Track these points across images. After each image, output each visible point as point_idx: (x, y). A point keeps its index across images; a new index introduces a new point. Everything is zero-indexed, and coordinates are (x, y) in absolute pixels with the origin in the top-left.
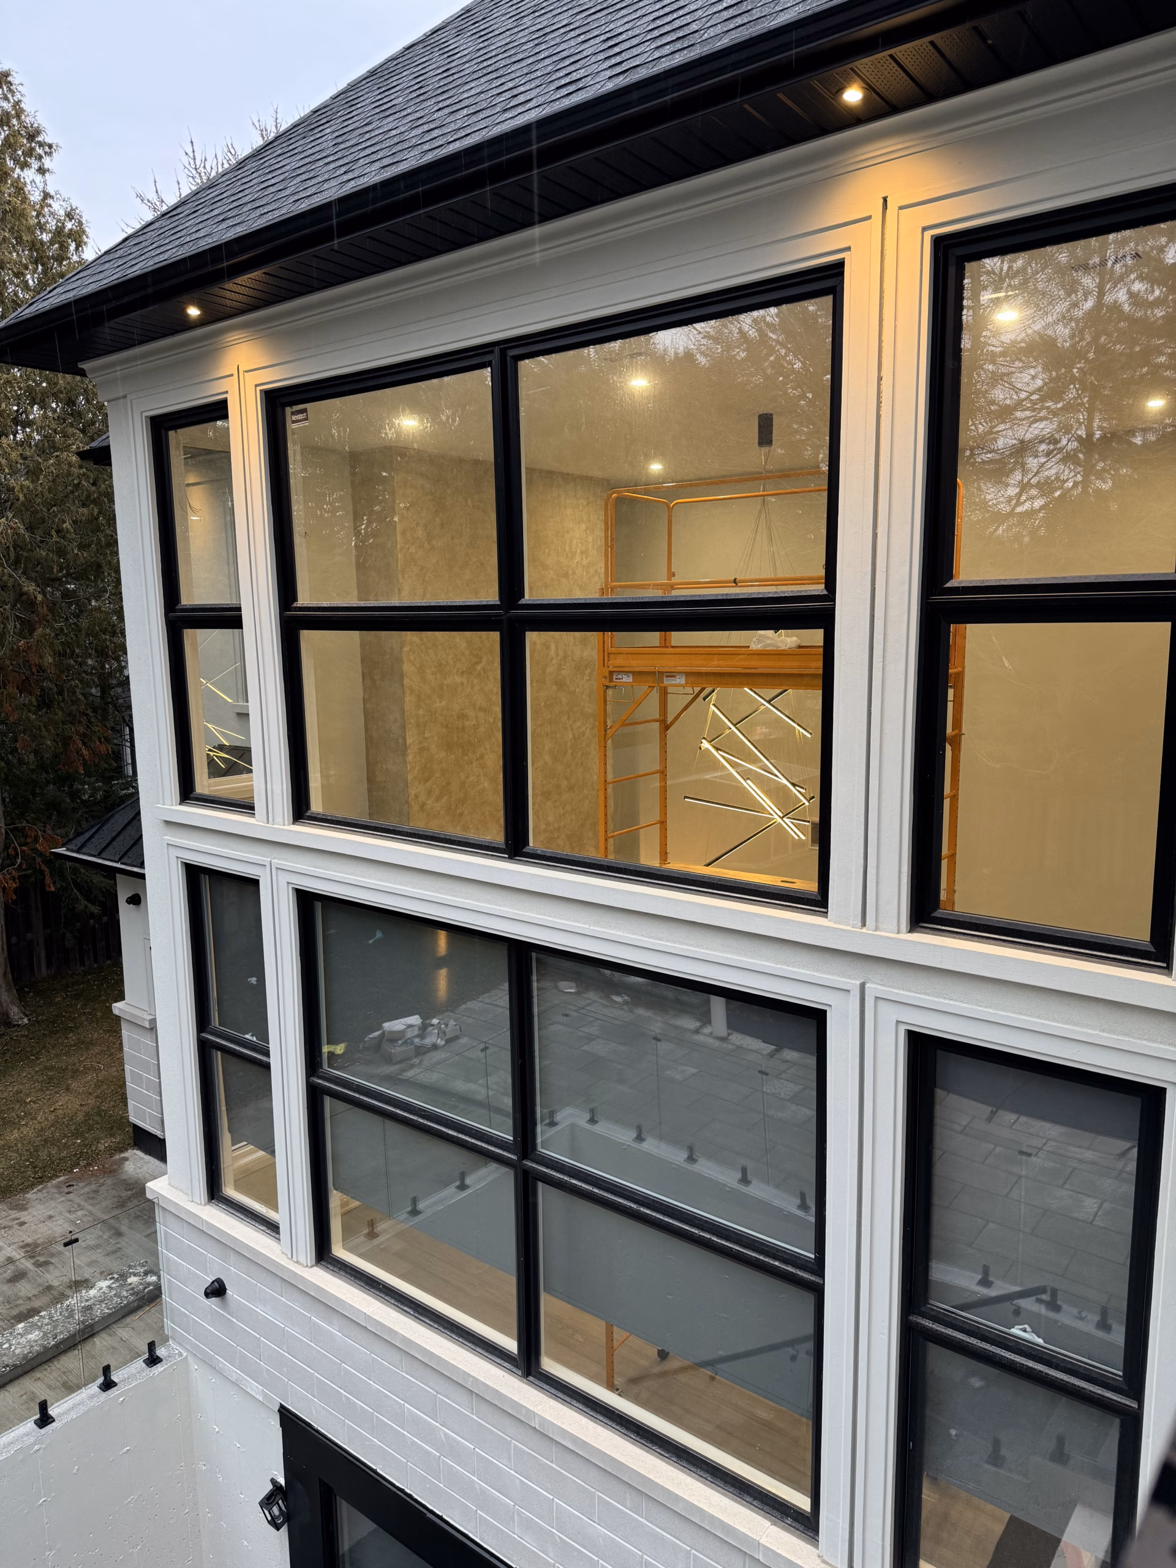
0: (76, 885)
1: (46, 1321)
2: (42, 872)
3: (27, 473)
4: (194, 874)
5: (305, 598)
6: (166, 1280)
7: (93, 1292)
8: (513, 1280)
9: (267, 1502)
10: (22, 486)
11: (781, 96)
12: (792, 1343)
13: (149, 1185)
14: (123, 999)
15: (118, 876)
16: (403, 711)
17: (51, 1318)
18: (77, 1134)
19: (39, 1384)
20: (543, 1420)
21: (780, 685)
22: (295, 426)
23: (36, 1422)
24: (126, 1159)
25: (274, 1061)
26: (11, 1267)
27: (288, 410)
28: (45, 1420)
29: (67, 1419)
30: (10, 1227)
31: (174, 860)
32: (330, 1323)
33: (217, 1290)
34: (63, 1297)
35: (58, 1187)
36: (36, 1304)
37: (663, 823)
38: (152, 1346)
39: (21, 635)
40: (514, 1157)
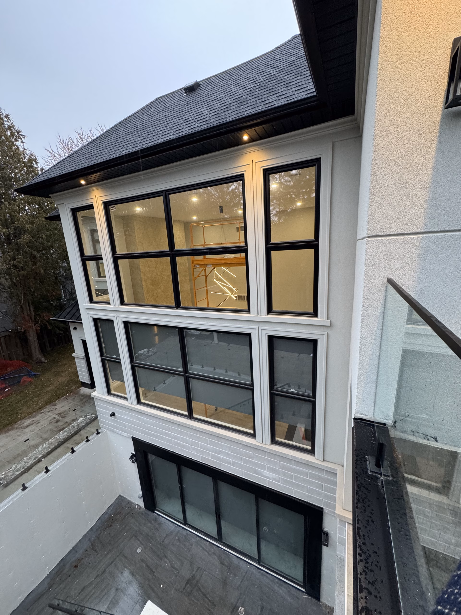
0: (55, 326)
1: (68, 430)
2: (46, 325)
3: (29, 223)
4: (95, 320)
5: (118, 252)
6: (99, 414)
7: (78, 421)
8: (185, 400)
9: (131, 458)
10: (30, 227)
11: (230, 137)
12: (248, 400)
13: (92, 394)
14: (75, 352)
15: (70, 323)
16: (141, 277)
17: (69, 429)
18: (66, 386)
19: (69, 444)
20: (195, 427)
21: (228, 266)
22: (112, 210)
23: (71, 453)
24: (81, 390)
25: (122, 361)
26: (55, 419)
27: (110, 207)
28: (73, 452)
29: (79, 450)
30: (53, 410)
31: (90, 317)
32: (142, 416)
33: (113, 414)
34: (71, 424)
35: (64, 399)
36: (64, 426)
37: (207, 298)
38: (97, 430)
39: (33, 265)
40: (184, 374)
